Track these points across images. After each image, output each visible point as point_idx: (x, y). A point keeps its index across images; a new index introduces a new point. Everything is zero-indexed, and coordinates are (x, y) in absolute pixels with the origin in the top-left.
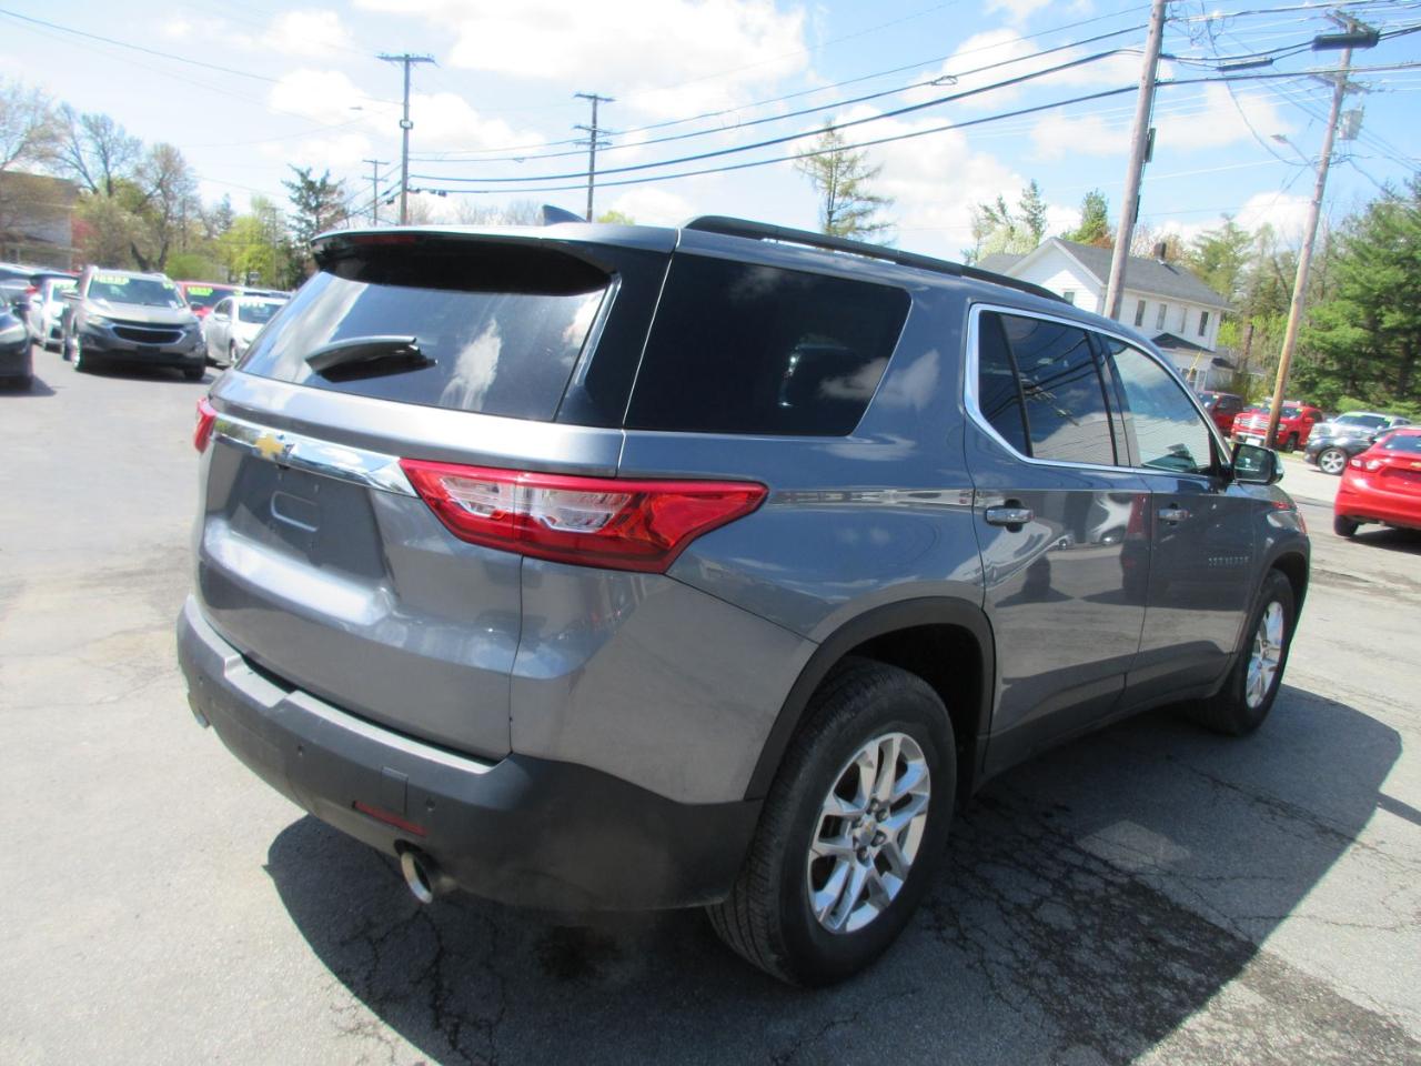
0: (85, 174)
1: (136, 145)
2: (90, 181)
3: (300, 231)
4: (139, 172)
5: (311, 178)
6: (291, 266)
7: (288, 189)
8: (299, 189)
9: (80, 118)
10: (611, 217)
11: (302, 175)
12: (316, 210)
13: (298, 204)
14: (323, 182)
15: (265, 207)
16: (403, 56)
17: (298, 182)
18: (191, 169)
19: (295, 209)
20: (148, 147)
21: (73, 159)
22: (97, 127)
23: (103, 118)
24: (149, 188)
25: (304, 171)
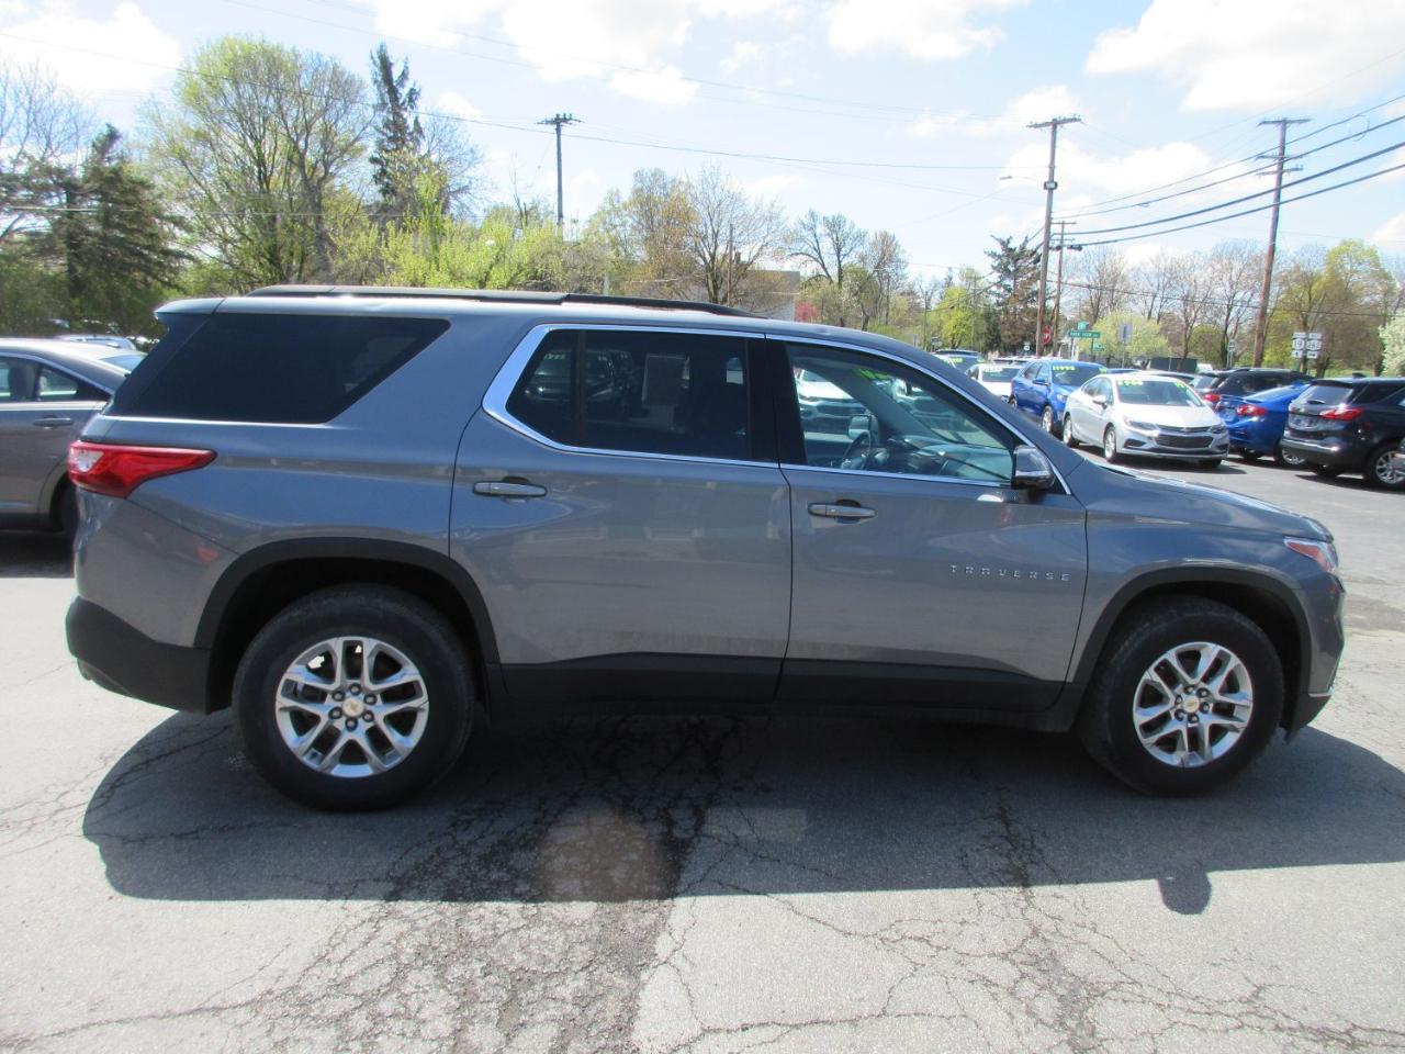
0: (823, 266)
1: (861, 237)
2: (825, 270)
3: (999, 295)
4: (863, 259)
5: (1011, 246)
6: (988, 329)
7: (990, 258)
8: (999, 257)
9: (821, 219)
10: (1344, 247)
11: (1003, 243)
12: (1015, 275)
13: (998, 271)
14: (1023, 248)
15: (971, 277)
16: (1050, 121)
17: (999, 251)
18: (903, 251)
19: (995, 277)
20: (871, 237)
21: (815, 254)
22: (834, 225)
23: (839, 217)
24: (870, 270)
25: (1005, 240)
